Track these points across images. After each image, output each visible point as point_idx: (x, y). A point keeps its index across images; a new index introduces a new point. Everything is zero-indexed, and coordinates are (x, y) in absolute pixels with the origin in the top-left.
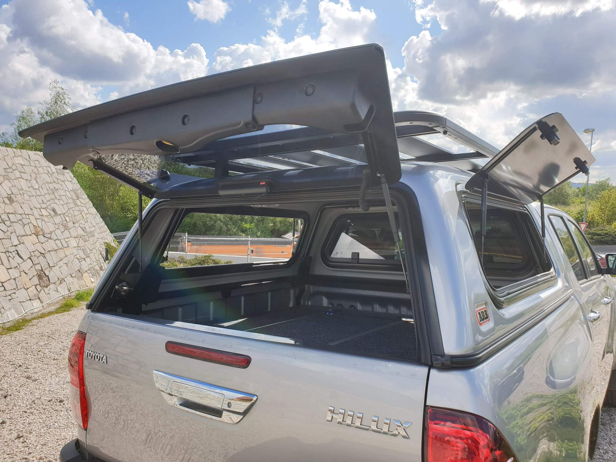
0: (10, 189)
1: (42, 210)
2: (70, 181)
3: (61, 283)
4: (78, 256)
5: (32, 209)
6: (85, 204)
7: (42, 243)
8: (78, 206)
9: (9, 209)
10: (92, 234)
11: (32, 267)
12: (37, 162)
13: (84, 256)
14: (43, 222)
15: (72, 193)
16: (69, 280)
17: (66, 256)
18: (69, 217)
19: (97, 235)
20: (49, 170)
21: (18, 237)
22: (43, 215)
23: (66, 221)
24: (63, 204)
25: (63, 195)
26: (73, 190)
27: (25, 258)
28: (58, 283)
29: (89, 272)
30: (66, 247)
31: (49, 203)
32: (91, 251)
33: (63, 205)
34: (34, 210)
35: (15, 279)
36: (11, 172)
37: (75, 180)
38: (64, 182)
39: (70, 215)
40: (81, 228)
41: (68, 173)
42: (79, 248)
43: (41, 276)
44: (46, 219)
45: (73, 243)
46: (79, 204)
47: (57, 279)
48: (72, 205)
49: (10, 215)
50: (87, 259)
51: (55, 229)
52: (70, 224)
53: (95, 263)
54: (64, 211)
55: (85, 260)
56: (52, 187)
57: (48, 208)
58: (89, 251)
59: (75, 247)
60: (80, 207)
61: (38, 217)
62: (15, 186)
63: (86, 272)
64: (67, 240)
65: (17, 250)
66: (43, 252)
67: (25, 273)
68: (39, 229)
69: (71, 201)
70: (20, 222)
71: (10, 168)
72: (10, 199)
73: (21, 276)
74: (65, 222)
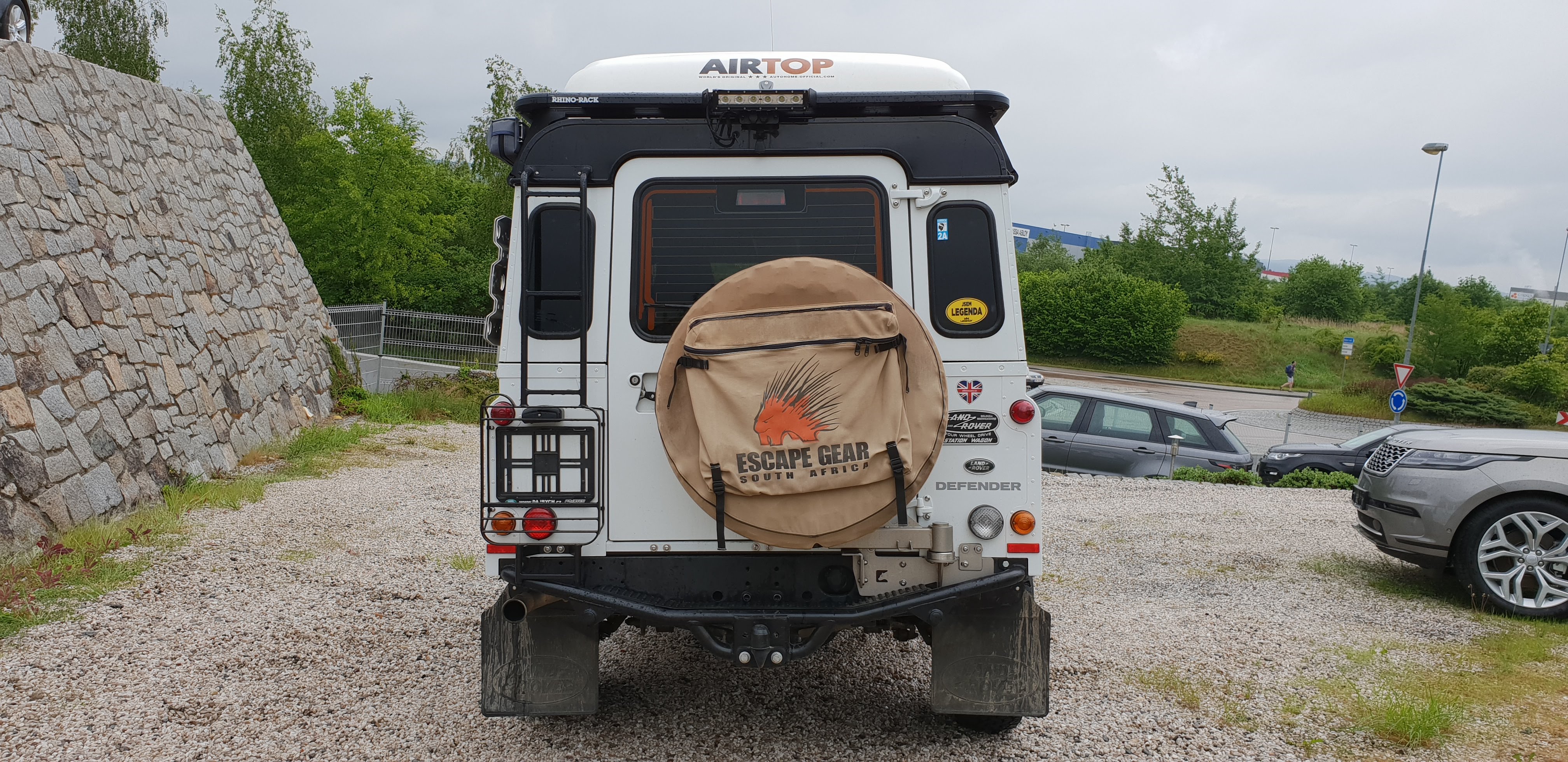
0: (158, 179)
1: (212, 234)
2: (247, 172)
3: (258, 413)
4: (279, 353)
5: (197, 232)
6: (276, 230)
7: (220, 314)
8: (265, 232)
9: (161, 225)
10: (294, 303)
11: (211, 368)
12: (192, 118)
13: (289, 356)
14: (217, 264)
15: (253, 199)
16: (269, 406)
17: (260, 351)
18: (255, 258)
19: (302, 309)
20: (213, 141)
21: (183, 293)
22: (214, 248)
23: (251, 266)
24: (242, 224)
25: (239, 204)
26: (256, 194)
27: (201, 345)
28: (254, 409)
29: (299, 392)
30: (258, 329)
31: (220, 220)
32: (297, 343)
33: (241, 227)
34: (201, 233)
35: (190, 390)
36: (156, 139)
37: (255, 170)
38: (236, 170)
39: (255, 254)
40: (275, 284)
41: (242, 151)
42: (278, 335)
43: (228, 391)
44: (220, 257)
45: (268, 320)
46: (266, 227)
47: (251, 403)
48: (256, 229)
49: (166, 242)
50: (293, 361)
51: (236, 283)
52: (258, 275)
53: (308, 374)
54: (246, 244)
55: (290, 364)
56: (221, 184)
57: (220, 232)
58: (294, 344)
59: (271, 331)
60: (270, 235)
61: (208, 251)
62: (163, 173)
63: (295, 390)
64: (258, 312)
65: (184, 326)
66: (226, 335)
67: (205, 380)
68: (212, 280)
69: (254, 219)
70: (182, 259)
71: (153, 128)
72: (161, 201)
73: (198, 385)
74: (250, 269)
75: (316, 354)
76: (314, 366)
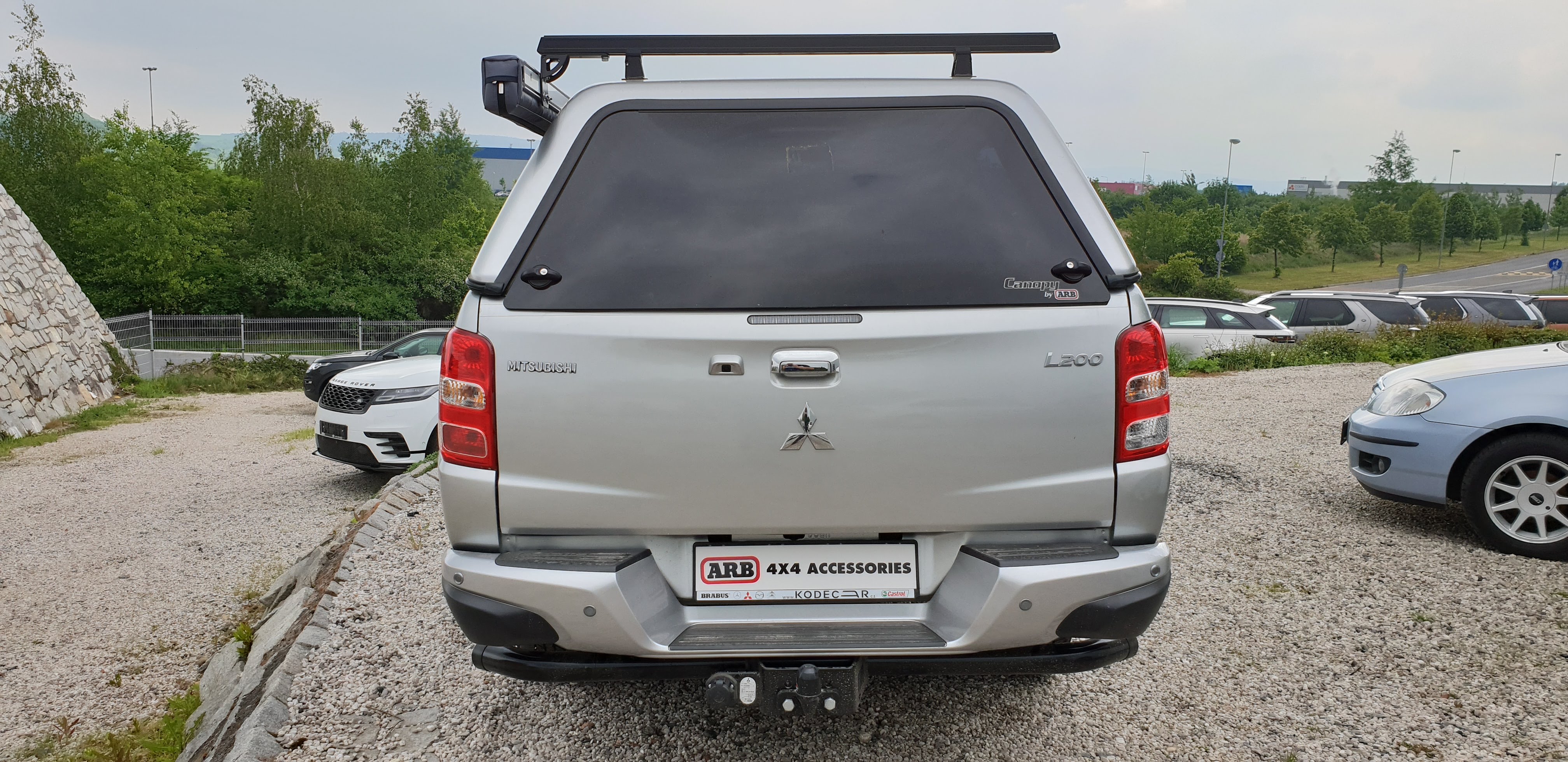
1: (6, 283)
2: (27, 230)
3: (54, 397)
4: (66, 357)
6: (55, 269)
8: (45, 273)
10: (74, 321)
11: (17, 371)
13: (74, 358)
14: (12, 303)
15: (35, 250)
16: (63, 393)
17: (51, 357)
18: (40, 293)
19: (83, 323)
22: (9, 292)
23: (38, 299)
24: (28, 270)
25: (24, 256)
26: (36, 246)
27: (8, 357)
28: (51, 395)
29: (85, 382)
30: (48, 343)
31: (11, 271)
32: (80, 348)
33: (27, 273)
37: (34, 228)
38: (18, 231)
39: (41, 290)
40: (59, 309)
42: (64, 344)
43: (31, 385)
44: (13, 297)
45: (56, 336)
46: (48, 269)
47: (48, 392)
48: (39, 272)
50: (79, 362)
51: (28, 314)
52: (44, 304)
53: (91, 370)
54: (32, 284)
55: (75, 364)
56: (7, 245)
57: (12, 280)
58: (78, 350)
59: (59, 342)
60: (50, 274)
63: (81, 381)
64: (47, 331)
66: (25, 350)
67: (13, 379)
68: (11, 315)
69: (37, 265)
73: (10, 383)
74: (37, 301)
75: (97, 355)
76: (96, 363)
